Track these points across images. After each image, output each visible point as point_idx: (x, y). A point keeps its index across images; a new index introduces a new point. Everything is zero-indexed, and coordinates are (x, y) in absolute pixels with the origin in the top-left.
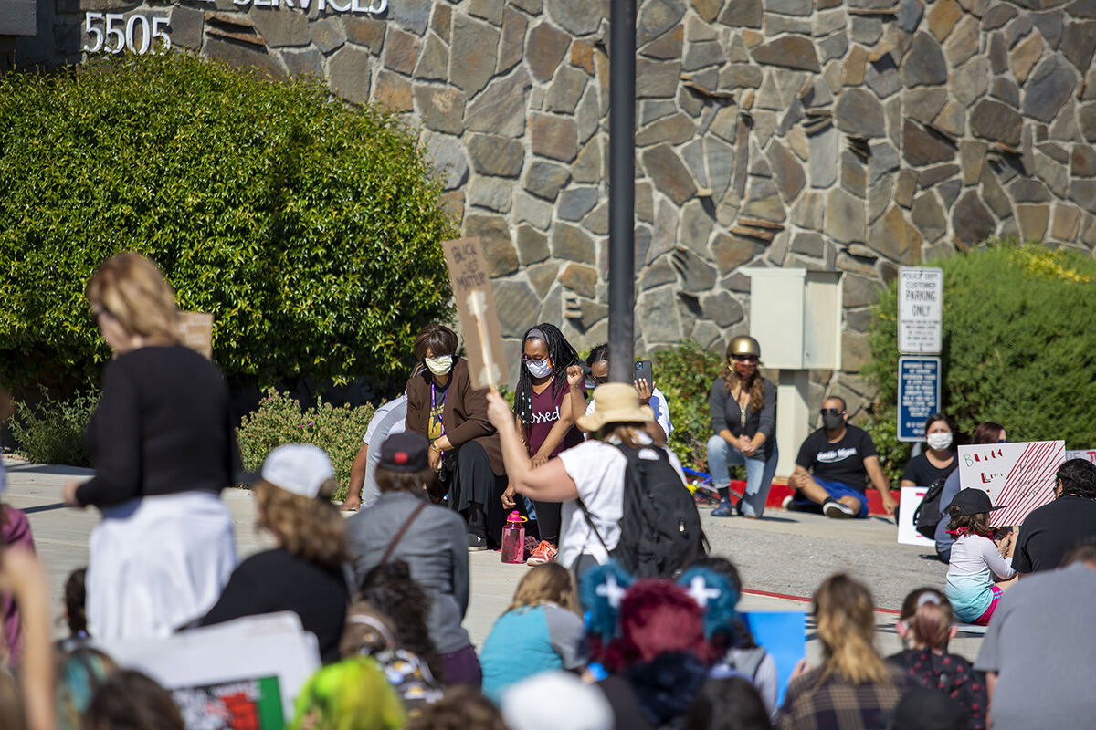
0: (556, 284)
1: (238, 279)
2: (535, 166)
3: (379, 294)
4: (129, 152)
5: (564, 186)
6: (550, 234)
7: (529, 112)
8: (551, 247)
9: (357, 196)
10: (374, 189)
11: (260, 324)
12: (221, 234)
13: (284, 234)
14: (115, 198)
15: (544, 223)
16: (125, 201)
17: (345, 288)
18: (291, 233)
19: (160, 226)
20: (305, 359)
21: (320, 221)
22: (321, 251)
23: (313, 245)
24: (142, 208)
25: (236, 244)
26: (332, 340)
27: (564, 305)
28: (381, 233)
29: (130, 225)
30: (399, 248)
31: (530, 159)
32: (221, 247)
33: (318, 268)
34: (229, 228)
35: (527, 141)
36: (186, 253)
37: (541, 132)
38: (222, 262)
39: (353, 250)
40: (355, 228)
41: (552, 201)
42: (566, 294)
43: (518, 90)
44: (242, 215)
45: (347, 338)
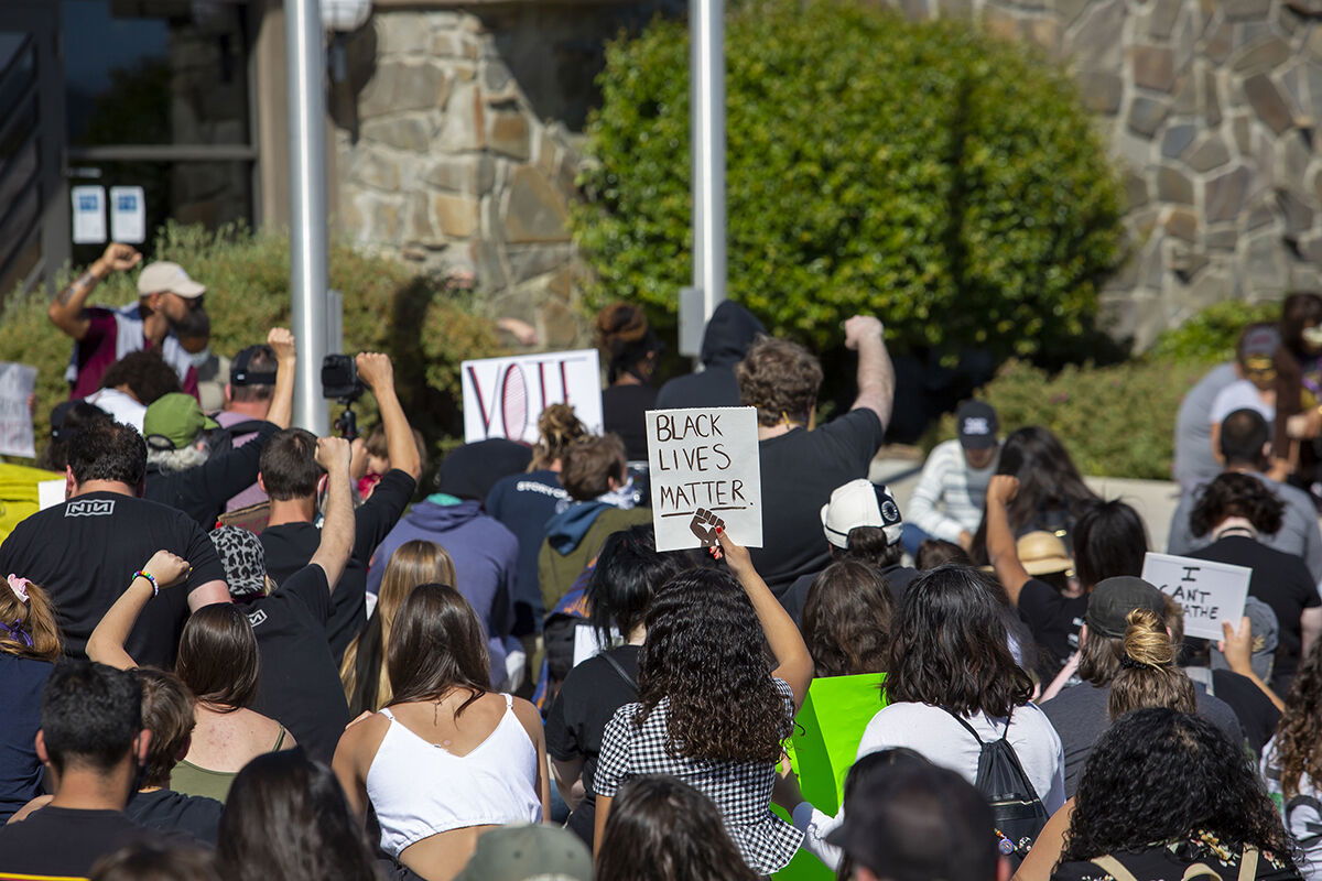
0: (1158, 233)
1: (927, 241)
2: (1138, 103)
3: (1061, 251)
4: (806, 107)
6: (1151, 177)
7: (1128, 38)
8: (1152, 190)
9: (1036, 143)
11: (947, 290)
12: (907, 192)
13: (965, 190)
14: (797, 157)
16: (809, 160)
17: (1027, 246)
18: (975, 188)
19: (845, 186)
20: (990, 326)
21: (1006, 173)
22: (1006, 206)
23: (998, 200)
24: (828, 166)
25: (921, 201)
26: (1015, 303)
27: (1166, 254)
29: (814, 185)
31: (1130, 94)
32: (907, 205)
33: (1004, 225)
34: (916, 186)
35: (1127, 73)
36: (874, 214)
37: (1141, 59)
38: (911, 222)
39: (1036, 206)
40: (1037, 179)
41: (1150, 136)
43: (1116, 16)
44: (930, 169)
45: (1031, 300)
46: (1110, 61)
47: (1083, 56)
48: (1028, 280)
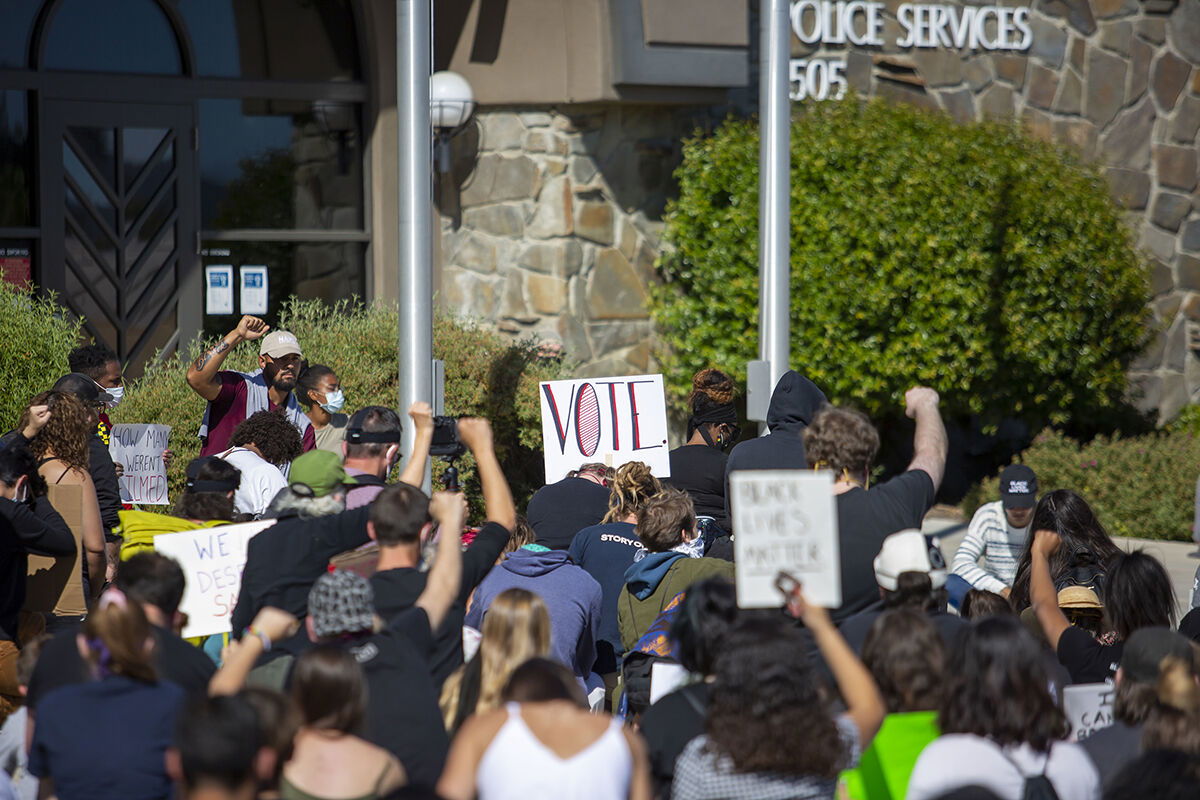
0: (1180, 316)
1: (970, 321)
2: (1162, 198)
3: (1091, 332)
4: (863, 199)
5: (1186, 216)
6: (1174, 266)
7: (1154, 142)
8: (1175, 278)
9: (1070, 234)
10: (1085, 227)
11: (988, 365)
12: (953, 277)
13: (1005, 275)
14: (854, 244)
15: (1169, 254)
16: (865, 246)
17: (1061, 327)
18: (1015, 273)
19: (897, 271)
20: (1027, 398)
21: (1043, 261)
22: (1044, 291)
23: (1035, 285)
24: (882, 253)
25: (967, 286)
26: (1051, 378)
27: (1188, 336)
28: (1095, 272)
29: (869, 270)
30: (1109, 285)
31: (1156, 190)
32: (953, 289)
33: (1040, 307)
34: (961, 271)
35: (1153, 172)
36: (923, 296)
37: (1166, 160)
38: (956, 304)
39: (1070, 290)
40: (1071, 267)
41: (1174, 230)
42: (1190, 326)
43: (1145, 120)
44: (974, 256)
45: (1064, 376)
46: (1138, 161)
47: (1113, 157)
48: (1061, 357)
